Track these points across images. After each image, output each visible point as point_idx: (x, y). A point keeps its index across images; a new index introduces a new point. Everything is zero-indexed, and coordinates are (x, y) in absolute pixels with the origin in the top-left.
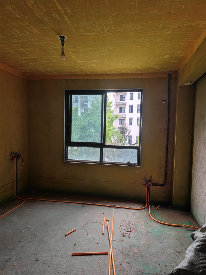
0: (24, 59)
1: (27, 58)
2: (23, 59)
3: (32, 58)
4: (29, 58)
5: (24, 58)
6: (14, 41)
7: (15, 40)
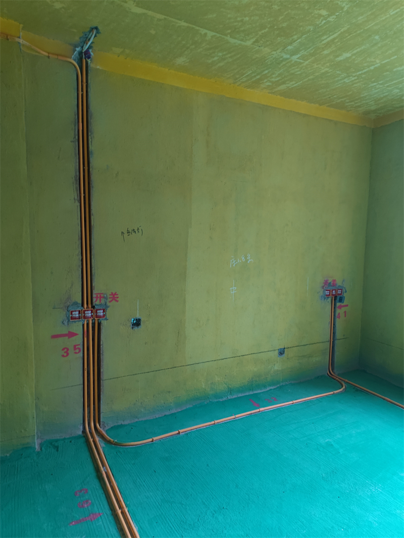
0: (356, 78)
1: (360, 73)
2: (353, 79)
3: (372, 68)
4: (365, 70)
5: (355, 76)
6: (323, 42)
7: (325, 37)
